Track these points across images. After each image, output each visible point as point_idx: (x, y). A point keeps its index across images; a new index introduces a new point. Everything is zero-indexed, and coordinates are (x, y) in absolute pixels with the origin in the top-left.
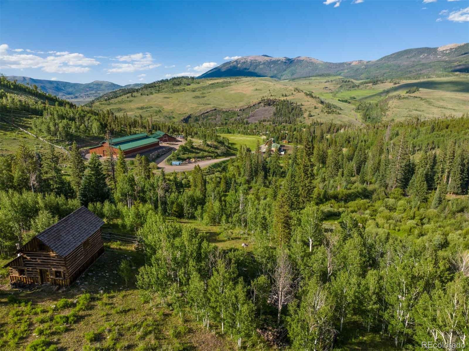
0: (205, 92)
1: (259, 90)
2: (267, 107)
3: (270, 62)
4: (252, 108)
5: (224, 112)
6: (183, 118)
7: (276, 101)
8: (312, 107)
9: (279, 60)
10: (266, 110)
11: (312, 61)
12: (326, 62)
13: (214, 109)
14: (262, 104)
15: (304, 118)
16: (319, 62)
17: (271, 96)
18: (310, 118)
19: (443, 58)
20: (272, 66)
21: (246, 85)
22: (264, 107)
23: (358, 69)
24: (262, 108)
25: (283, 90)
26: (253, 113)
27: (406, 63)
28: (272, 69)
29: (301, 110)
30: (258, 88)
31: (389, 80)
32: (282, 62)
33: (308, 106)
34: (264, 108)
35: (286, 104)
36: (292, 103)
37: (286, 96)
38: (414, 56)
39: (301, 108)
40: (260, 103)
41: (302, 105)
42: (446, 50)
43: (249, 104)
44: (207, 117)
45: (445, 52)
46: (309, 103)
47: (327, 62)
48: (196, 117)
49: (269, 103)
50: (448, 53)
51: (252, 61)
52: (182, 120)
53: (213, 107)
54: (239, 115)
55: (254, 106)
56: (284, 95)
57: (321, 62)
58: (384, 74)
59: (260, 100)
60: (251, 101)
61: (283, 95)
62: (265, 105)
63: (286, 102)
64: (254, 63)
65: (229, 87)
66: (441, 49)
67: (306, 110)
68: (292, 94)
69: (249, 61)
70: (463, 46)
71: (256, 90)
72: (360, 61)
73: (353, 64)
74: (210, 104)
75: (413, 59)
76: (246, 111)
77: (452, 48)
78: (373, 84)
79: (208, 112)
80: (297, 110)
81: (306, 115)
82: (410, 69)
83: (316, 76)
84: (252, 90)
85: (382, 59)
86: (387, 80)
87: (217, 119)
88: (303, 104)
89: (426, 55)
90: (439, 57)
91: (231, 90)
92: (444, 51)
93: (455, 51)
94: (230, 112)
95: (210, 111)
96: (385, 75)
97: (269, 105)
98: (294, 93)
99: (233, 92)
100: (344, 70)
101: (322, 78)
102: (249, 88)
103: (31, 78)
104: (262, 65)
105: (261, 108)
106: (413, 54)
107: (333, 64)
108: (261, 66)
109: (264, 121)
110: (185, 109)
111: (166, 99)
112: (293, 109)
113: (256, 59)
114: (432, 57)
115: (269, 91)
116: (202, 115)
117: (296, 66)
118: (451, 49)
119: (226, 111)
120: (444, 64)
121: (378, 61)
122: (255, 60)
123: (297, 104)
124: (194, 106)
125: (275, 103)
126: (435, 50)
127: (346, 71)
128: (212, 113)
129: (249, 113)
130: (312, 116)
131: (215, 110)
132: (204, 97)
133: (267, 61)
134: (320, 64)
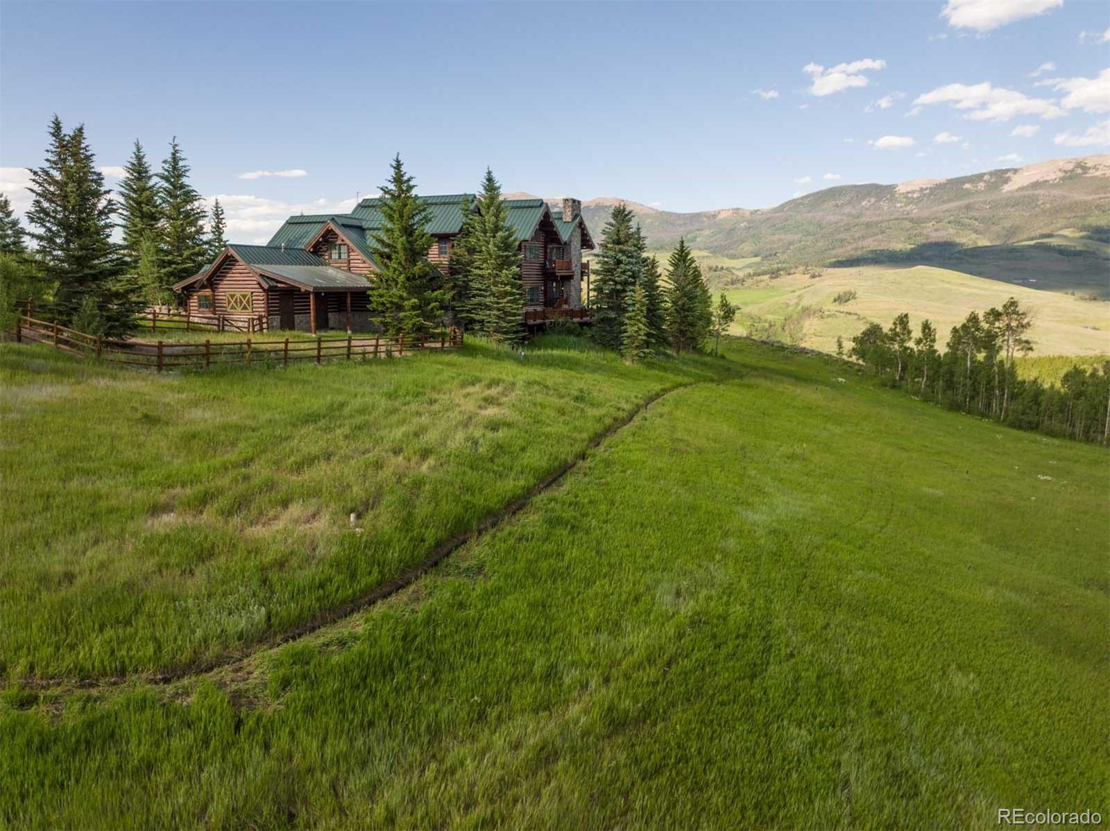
16: (645, 210)
19: (908, 208)
23: (731, 230)
27: (833, 218)
31: (801, 268)
38: (850, 202)
42: (913, 192)
45: (910, 195)
50: (918, 198)
58: (790, 244)
66: (902, 189)
70: (945, 184)
72: (738, 209)
73: (721, 216)
75: (848, 210)
77: (924, 187)
78: (771, 278)
82: (842, 236)
85: (783, 206)
86: (796, 267)
89: (873, 200)
90: (899, 205)
92: (908, 193)
93: (930, 194)
96: (792, 247)
100: (702, 230)
106: (848, 198)
107: (679, 216)
114: (884, 205)
118: (922, 189)
120: (907, 224)
121: (775, 210)
126: (890, 189)
127: (707, 232)
134: (647, 215)
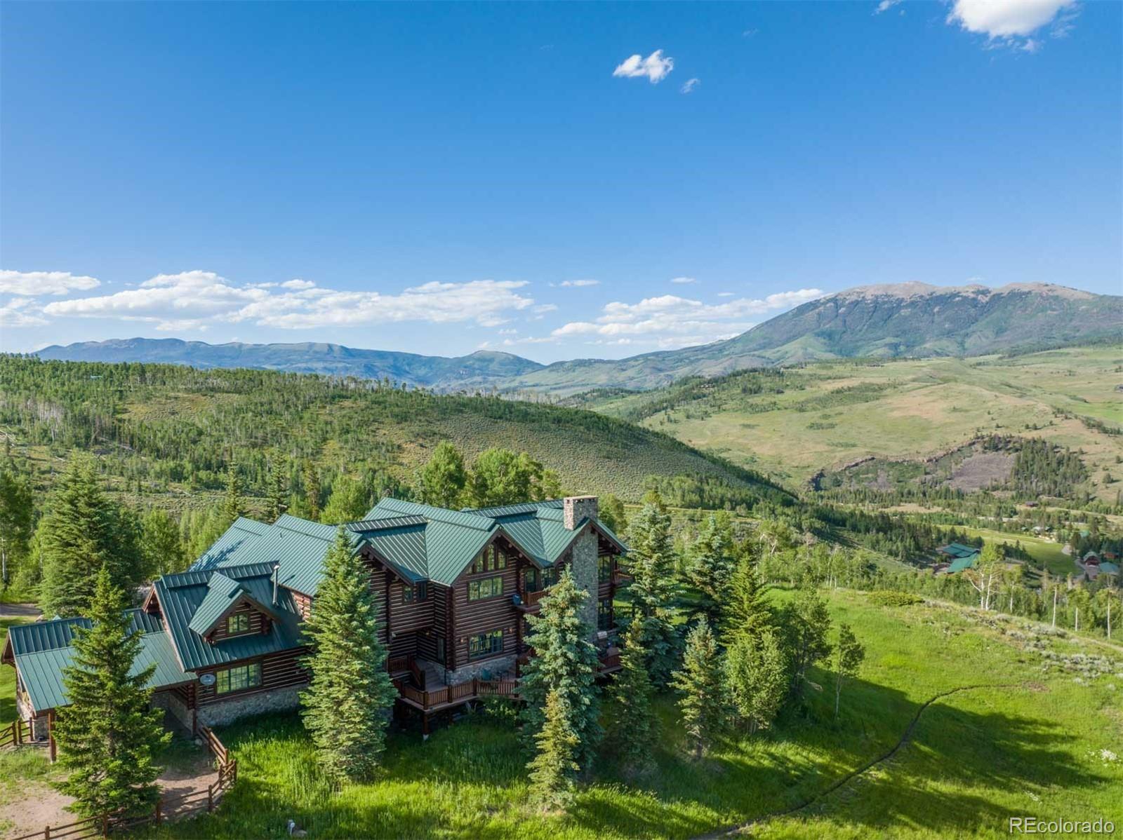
0: (827, 411)
1: (960, 410)
2: (991, 455)
3: (931, 299)
4: (955, 456)
5: (892, 465)
6: (810, 477)
7: (1014, 440)
8: (1109, 460)
9: (957, 295)
10: (990, 462)
11: (1055, 294)
12: (1102, 294)
13: (870, 457)
14: (978, 447)
15: (1094, 485)
16: (1078, 295)
17: (998, 427)
18: (1108, 485)
20: (936, 310)
21: (925, 395)
22: (984, 453)
24: (978, 455)
25: (1022, 411)
26: (959, 466)
28: (937, 319)
29: (1082, 467)
30: (957, 404)
32: (966, 298)
33: (1099, 456)
34: (982, 456)
35: (1038, 448)
36: (1056, 447)
37: (1036, 428)
39: (1080, 461)
40: (974, 443)
41: (1082, 453)
43: (947, 447)
44: (857, 474)
46: (1099, 448)
47: (1104, 296)
48: (834, 474)
49: (995, 445)
51: (877, 297)
52: (809, 482)
53: (868, 453)
54: (928, 470)
55: (959, 450)
56: (1031, 425)
57: (1086, 296)
59: (972, 436)
60: (951, 439)
61: (1027, 427)
62: (986, 448)
63: (1039, 446)
64: (885, 303)
65: (882, 401)
67: (1095, 465)
68: (1051, 423)
69: (869, 297)
71: (955, 410)
74: (854, 446)
76: (942, 462)
79: (857, 465)
80: (1072, 464)
81: (1098, 477)
83: (1080, 346)
84: (944, 410)
87: (880, 480)
88: (1084, 450)
91: (892, 410)
94: (906, 464)
95: (862, 462)
97: (996, 449)
98: (1055, 421)
99: (896, 414)
101: (1102, 350)
102: (936, 404)
103: (342, 347)
104: (906, 307)
105: (976, 456)
108: (904, 312)
109: (995, 489)
110: (804, 456)
111: (748, 431)
112: (1060, 463)
113: (890, 293)
115: (989, 413)
116: (845, 470)
117: (1010, 308)
119: (897, 462)
122: (887, 296)
123: (1068, 449)
124: (821, 448)
125: (1010, 445)
128: (868, 466)
129: (951, 468)
130: (1113, 481)
131: (873, 459)
132: (832, 426)
133: (921, 297)
134: (1083, 301)
